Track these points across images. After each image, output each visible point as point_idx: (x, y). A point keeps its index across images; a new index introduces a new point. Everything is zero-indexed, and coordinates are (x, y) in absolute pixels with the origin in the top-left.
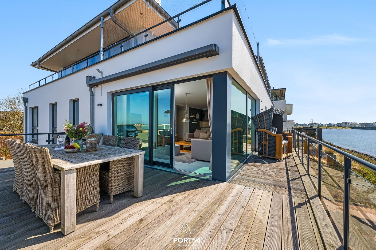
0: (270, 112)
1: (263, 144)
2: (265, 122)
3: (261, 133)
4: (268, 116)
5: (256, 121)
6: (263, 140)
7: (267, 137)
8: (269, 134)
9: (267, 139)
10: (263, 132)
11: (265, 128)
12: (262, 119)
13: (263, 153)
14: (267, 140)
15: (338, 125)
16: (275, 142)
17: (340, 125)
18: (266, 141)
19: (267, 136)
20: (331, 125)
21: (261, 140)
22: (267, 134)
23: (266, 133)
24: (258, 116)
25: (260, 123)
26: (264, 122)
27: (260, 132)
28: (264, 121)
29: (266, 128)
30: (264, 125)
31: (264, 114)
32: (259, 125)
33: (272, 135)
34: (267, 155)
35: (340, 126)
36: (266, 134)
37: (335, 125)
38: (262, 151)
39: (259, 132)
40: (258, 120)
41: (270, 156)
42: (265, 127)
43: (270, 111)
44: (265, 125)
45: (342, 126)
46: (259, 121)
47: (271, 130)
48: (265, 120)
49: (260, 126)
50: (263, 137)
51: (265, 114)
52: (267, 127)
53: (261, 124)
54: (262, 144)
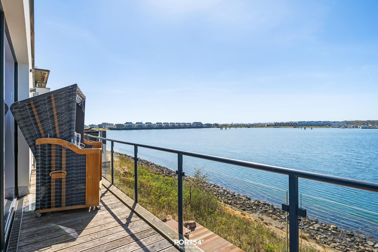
0: (70, 96)
1: (52, 178)
2: (56, 120)
3: (45, 150)
4: (65, 104)
5: (28, 117)
6: (50, 167)
7: (64, 159)
8: (68, 150)
9: (64, 162)
10: (50, 145)
11: (55, 136)
12: (46, 112)
13: (53, 201)
14: (64, 166)
15: (99, 126)
16: (83, 169)
17: (101, 126)
18: (61, 168)
19: (64, 155)
20: (94, 126)
21: (45, 168)
22: (64, 152)
23: (60, 148)
24: (34, 103)
25: (41, 122)
26: (53, 119)
27: (41, 145)
28: (52, 116)
29: (58, 136)
30: (54, 128)
31: (53, 98)
32: (38, 127)
33: (77, 152)
34: (64, 204)
35: (101, 128)
36: (61, 150)
37: (97, 126)
38: (50, 196)
39: (38, 146)
40: (35, 113)
41: (71, 205)
42: (58, 132)
43: (70, 92)
44: (57, 128)
45: (102, 128)
46: (37, 117)
47: (72, 140)
48: (55, 113)
49: (42, 132)
50: (50, 160)
51: (55, 99)
52: (61, 133)
53: (42, 126)
54: (50, 178)
